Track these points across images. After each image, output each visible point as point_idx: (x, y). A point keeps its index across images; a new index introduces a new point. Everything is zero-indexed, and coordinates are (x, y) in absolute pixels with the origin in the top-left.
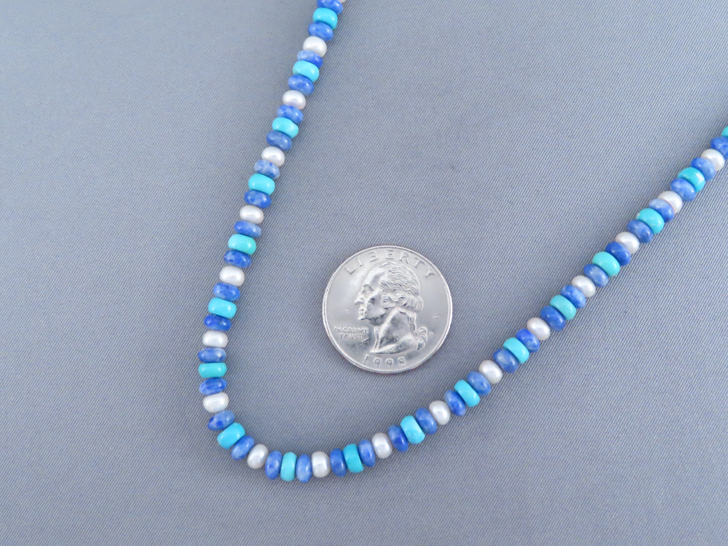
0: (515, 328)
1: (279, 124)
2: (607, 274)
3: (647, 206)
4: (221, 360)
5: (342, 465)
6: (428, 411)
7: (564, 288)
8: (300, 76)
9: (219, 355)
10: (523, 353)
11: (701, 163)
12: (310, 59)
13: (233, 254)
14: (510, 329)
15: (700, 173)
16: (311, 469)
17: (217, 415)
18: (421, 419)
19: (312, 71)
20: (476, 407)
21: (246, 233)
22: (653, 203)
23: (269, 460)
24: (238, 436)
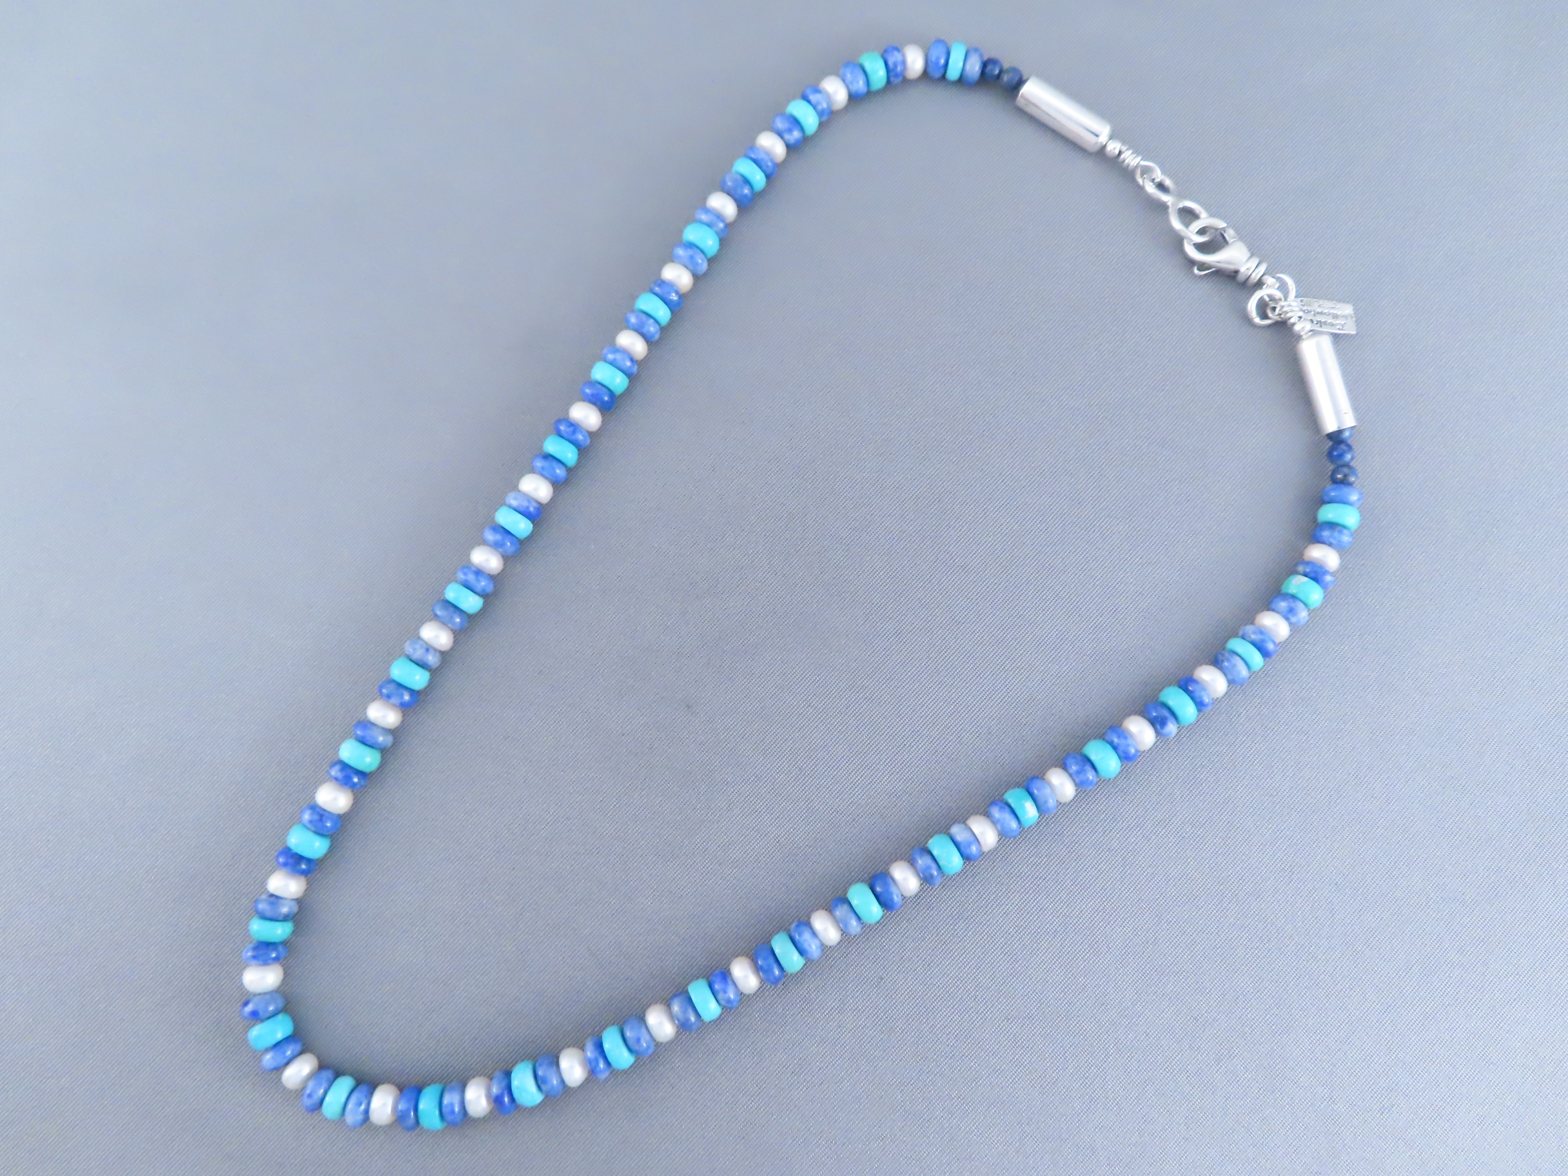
0: (717, 963)
1: (454, 593)
2: (859, 918)
3: (945, 830)
4: (285, 918)
5: (412, 1114)
6: (556, 1063)
7: (793, 926)
8: (501, 530)
9: (285, 910)
10: (709, 1008)
11: (1038, 790)
12: (521, 509)
13: (342, 770)
14: (709, 963)
15: (1033, 803)
16: (367, 1112)
17: (256, 999)
18: (540, 1073)
19: (522, 527)
20: (625, 1072)
21: (369, 743)
22: (956, 830)
23: (311, 1085)
24: (280, 1036)
